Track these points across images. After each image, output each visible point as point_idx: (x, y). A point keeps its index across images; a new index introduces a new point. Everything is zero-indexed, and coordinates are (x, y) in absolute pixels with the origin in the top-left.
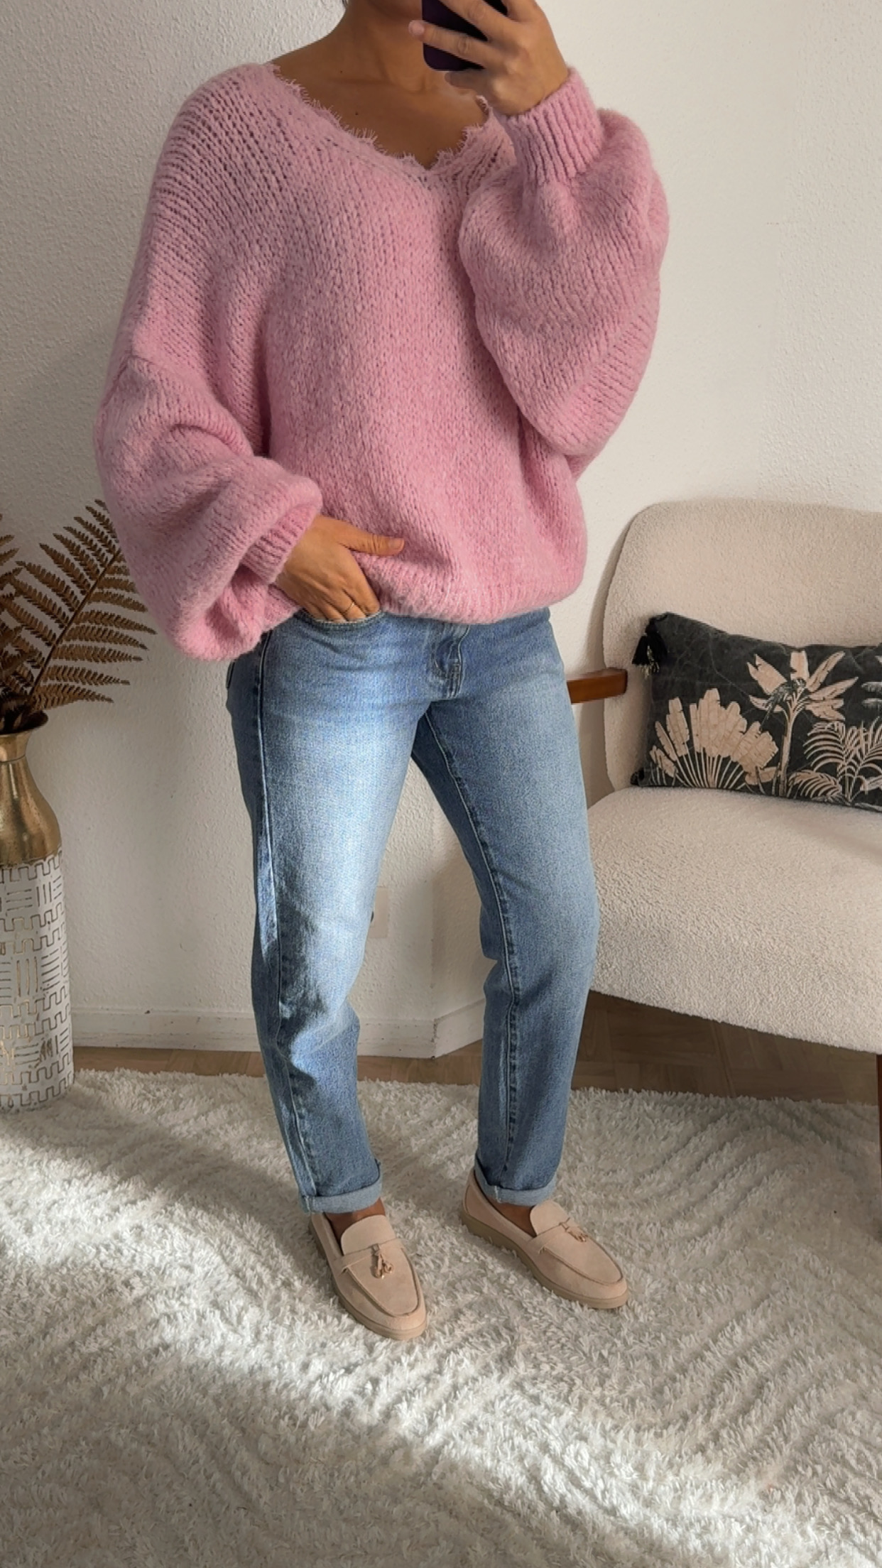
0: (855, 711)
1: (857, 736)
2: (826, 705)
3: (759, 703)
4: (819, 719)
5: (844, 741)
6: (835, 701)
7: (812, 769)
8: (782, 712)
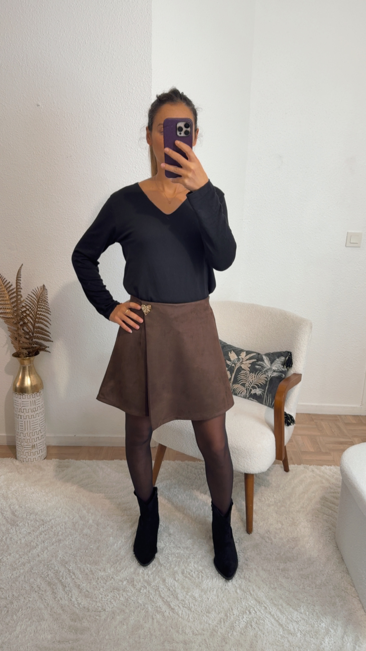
0: (253, 369)
1: (252, 376)
2: (246, 365)
3: (228, 362)
4: (243, 370)
5: (248, 377)
6: (249, 365)
7: (239, 384)
8: (234, 367)
